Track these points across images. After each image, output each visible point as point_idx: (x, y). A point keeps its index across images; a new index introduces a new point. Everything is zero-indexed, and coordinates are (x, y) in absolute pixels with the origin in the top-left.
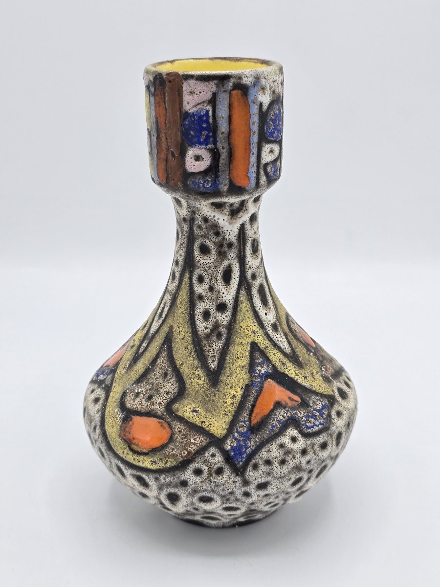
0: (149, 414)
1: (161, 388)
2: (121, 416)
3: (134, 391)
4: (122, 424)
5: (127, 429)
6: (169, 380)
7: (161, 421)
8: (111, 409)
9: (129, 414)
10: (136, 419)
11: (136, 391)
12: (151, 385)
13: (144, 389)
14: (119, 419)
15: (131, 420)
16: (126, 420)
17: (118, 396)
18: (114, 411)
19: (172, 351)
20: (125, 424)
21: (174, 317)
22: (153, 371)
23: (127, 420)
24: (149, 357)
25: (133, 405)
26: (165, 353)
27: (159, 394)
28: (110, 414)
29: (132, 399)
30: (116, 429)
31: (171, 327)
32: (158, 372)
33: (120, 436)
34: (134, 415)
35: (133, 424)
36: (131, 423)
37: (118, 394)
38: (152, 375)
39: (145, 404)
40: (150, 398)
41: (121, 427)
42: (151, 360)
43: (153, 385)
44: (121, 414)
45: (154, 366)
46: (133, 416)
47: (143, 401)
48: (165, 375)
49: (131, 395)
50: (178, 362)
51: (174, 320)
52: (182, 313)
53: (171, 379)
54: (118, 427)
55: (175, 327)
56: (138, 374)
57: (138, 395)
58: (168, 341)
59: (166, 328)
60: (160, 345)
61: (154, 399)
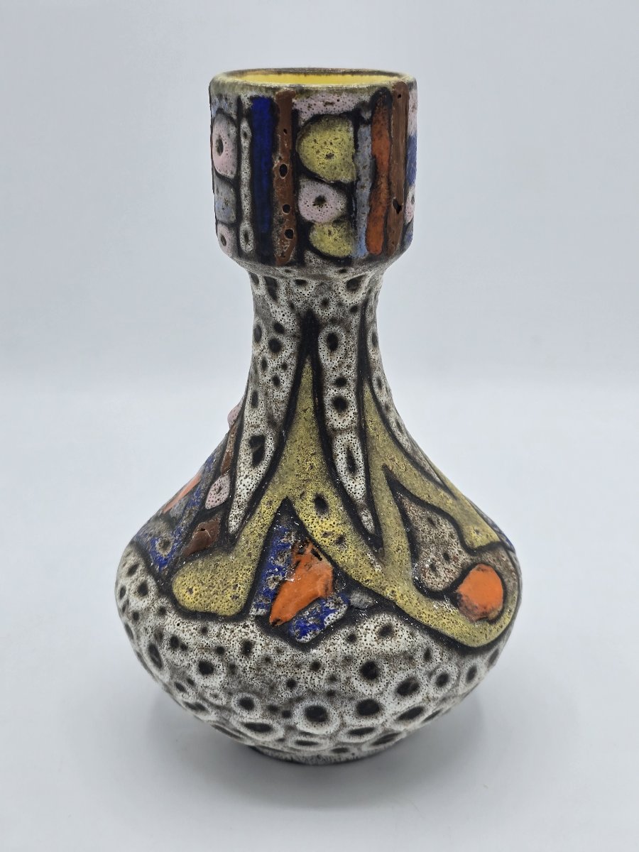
0: (465, 572)
1: (443, 537)
2: (447, 605)
3: (425, 569)
4: (459, 609)
5: (470, 608)
6: (439, 523)
7: (477, 567)
8: (428, 613)
9: (450, 594)
10: (462, 589)
11: (427, 566)
12: (433, 545)
13: (432, 556)
14: (450, 609)
15: (461, 596)
16: (456, 601)
17: (414, 594)
18: (434, 609)
19: (409, 492)
20: (461, 605)
21: (378, 453)
22: (417, 529)
23: (458, 601)
24: (394, 521)
25: (444, 581)
26: (406, 502)
27: (448, 544)
28: (436, 616)
29: (434, 577)
30: (461, 620)
31: (385, 467)
32: (423, 526)
33: (472, 622)
34: (456, 588)
35: (466, 596)
36: (464, 598)
37: (411, 592)
38: (420, 535)
39: (451, 567)
40: (447, 557)
41: (462, 612)
42: (401, 522)
43: (433, 542)
44: (444, 603)
45: (411, 524)
46: (457, 591)
47: (446, 566)
48: (430, 521)
49: (427, 575)
50: (425, 498)
51: (381, 457)
52: (384, 441)
53: (438, 520)
54: (461, 616)
55: (388, 463)
56: (406, 550)
57: (433, 568)
58: (395, 486)
59: (379, 475)
60: (391, 498)
61: (451, 554)
